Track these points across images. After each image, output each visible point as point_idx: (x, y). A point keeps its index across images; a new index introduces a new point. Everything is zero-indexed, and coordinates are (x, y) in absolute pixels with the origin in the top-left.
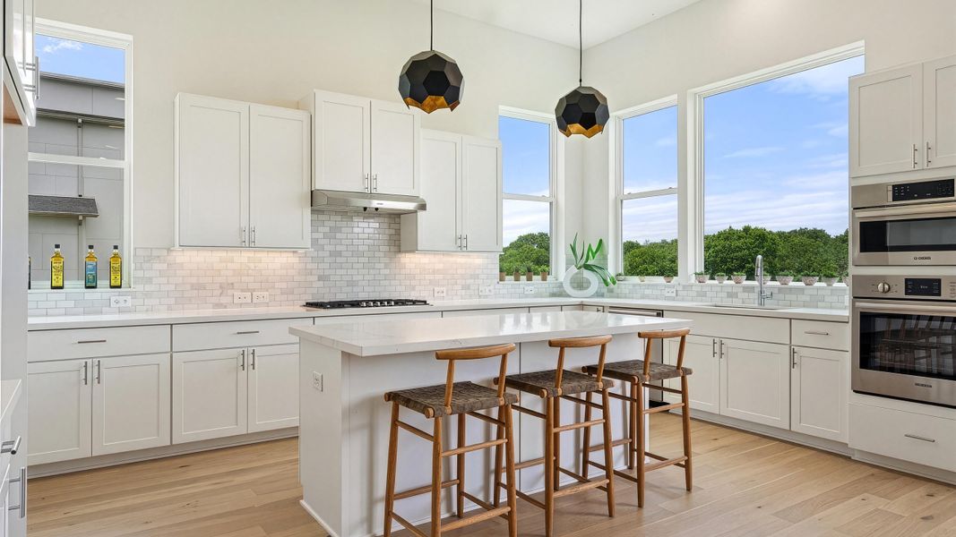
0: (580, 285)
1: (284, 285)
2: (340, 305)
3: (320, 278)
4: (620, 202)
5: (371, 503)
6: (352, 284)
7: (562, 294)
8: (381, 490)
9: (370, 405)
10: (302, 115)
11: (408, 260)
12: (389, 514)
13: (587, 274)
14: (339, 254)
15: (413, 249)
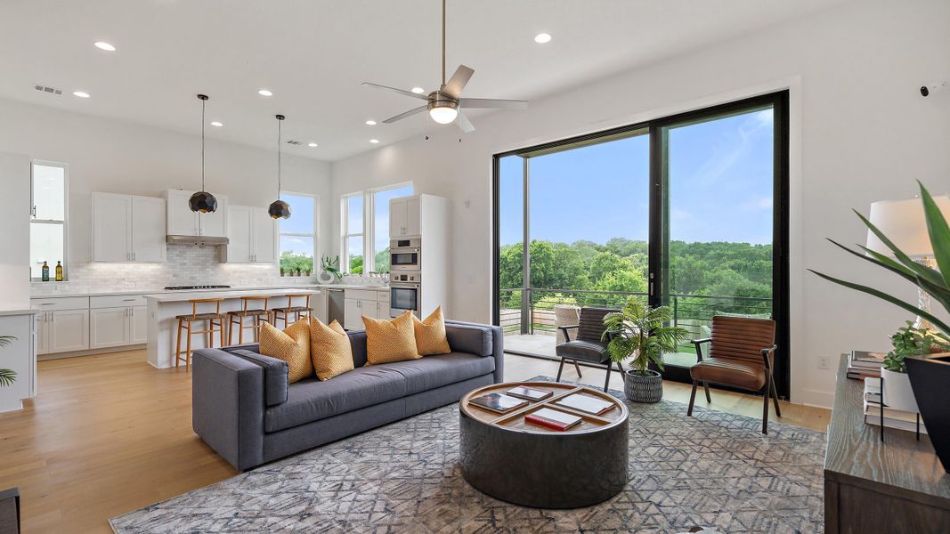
0: (326, 278)
1: (152, 279)
2: (187, 288)
3: (174, 276)
4: (346, 237)
5: (171, 355)
6: (192, 278)
7: (317, 283)
8: (175, 351)
9: (170, 321)
10: (161, 201)
11: (226, 267)
12: (178, 358)
13: (329, 273)
14: (185, 264)
15: (225, 262)
